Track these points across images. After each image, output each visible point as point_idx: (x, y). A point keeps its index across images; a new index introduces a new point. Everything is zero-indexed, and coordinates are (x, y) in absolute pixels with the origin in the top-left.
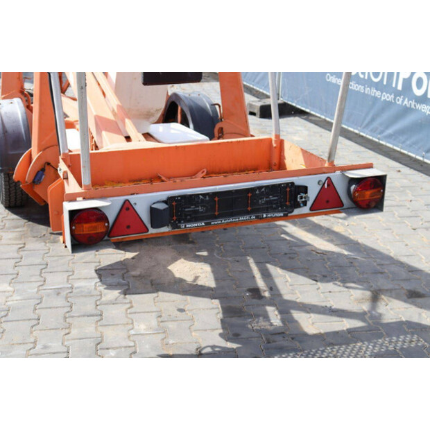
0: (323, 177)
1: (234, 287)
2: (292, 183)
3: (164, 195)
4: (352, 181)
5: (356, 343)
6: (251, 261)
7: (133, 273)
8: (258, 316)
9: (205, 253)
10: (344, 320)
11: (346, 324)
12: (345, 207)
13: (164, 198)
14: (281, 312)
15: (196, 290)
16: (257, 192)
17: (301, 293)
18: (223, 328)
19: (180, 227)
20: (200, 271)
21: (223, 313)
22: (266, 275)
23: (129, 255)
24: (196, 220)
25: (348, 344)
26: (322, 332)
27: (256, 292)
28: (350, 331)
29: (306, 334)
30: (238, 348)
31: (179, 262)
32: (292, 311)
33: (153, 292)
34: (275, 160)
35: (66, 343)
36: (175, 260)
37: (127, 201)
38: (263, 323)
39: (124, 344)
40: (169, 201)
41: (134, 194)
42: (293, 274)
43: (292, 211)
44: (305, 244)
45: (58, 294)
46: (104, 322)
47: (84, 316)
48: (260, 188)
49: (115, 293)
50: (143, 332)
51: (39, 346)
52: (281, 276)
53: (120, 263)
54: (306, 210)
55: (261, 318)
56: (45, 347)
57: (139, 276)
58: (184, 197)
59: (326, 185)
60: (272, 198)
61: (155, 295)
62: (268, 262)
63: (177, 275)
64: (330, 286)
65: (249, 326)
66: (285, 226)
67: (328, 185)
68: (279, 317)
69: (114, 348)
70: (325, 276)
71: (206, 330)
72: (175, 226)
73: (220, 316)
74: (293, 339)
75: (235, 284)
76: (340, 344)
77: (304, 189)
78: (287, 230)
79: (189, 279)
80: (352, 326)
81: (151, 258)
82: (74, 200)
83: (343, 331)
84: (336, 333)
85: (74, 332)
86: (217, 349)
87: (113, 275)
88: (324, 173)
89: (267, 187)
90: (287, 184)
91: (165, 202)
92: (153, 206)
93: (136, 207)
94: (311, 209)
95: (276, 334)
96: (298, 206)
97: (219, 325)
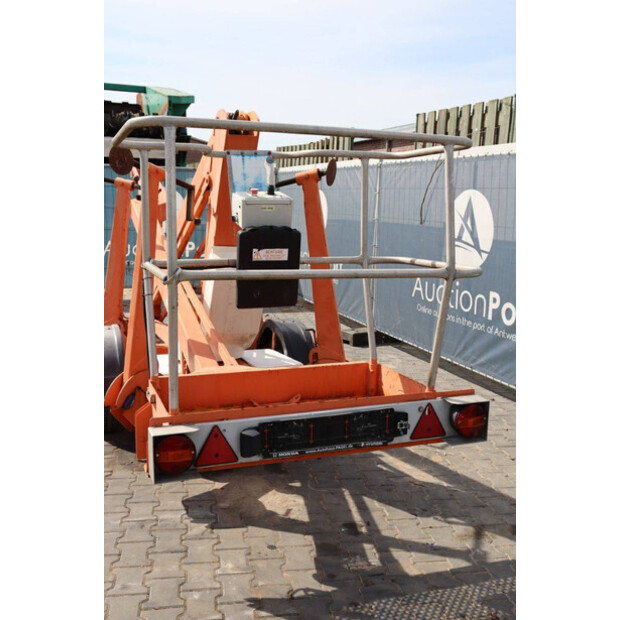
0: (424, 403)
1: (329, 521)
2: (392, 410)
3: (255, 421)
4: (454, 407)
5: (461, 585)
6: (347, 493)
7: (222, 505)
8: (355, 554)
9: (298, 484)
10: (447, 559)
11: (449, 564)
12: (447, 435)
13: (256, 424)
14: (379, 551)
15: (288, 525)
16: (355, 419)
17: (400, 529)
18: (317, 568)
19: (271, 456)
20: (292, 503)
21: (318, 551)
22: (363, 509)
23: (219, 485)
24: (289, 448)
25: (453, 587)
26: (424, 573)
27: (352, 527)
28: (454, 572)
29: (406, 576)
30: (334, 591)
31: (270, 493)
32: (392, 549)
33: (243, 527)
34: (372, 386)
35: (147, 583)
36: (266, 491)
37: (216, 428)
38: (361, 563)
39: (209, 585)
40: (261, 427)
41: (223, 420)
42: (391, 508)
43: (392, 440)
44: (403, 475)
45: (142, 527)
46: (188, 560)
47: (167, 552)
48: (357, 414)
49: (203, 527)
50: (231, 572)
51: (118, 586)
52: (379, 510)
53: (209, 494)
54: (406, 438)
55: (358, 557)
56: (124, 587)
57: (228, 508)
58: (276, 423)
59: (427, 412)
60: (370, 425)
61: (244, 529)
62: (365, 495)
63: (269, 508)
64: (430, 521)
65: (345, 566)
66: (381, 456)
67: (429, 412)
68: (377, 556)
69: (198, 590)
70: (424, 510)
71: (298, 570)
72: (266, 455)
73: (314, 554)
74: (393, 580)
75: (330, 518)
76: (445, 588)
77: (404, 416)
78: (383, 459)
79: (281, 512)
80: (456, 567)
81: (241, 488)
82: (160, 426)
83: (447, 572)
84: (439, 575)
85: (156, 570)
86: (310, 593)
87: (200, 506)
88: (424, 399)
89: (365, 413)
90: (386, 410)
91: (256, 428)
93: (225, 434)
94: (411, 438)
95: (374, 575)
96: (398, 434)
97: (313, 565)
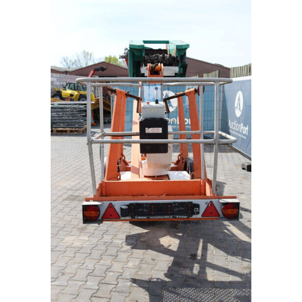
0: (208, 201)
1: (185, 252)
2: (192, 202)
3: (128, 202)
4: (226, 204)
5: (230, 289)
6: (202, 240)
7: (142, 239)
8: (187, 268)
9: (181, 234)
10: (231, 276)
12: (221, 217)
13: (128, 204)
14: (200, 268)
15: (166, 251)
16: (173, 205)
17: (216, 260)
18: (168, 271)
19: (135, 218)
20: (173, 242)
21: (172, 264)
22: (205, 249)
23: (145, 231)
24: (143, 215)
25: (225, 289)
26: (215, 280)
27: (194, 256)
28: (230, 282)
29: (207, 280)
30: (169, 281)
31: (166, 237)
32: (207, 268)
33: (145, 249)
35: (95, 266)
36: (164, 236)
37: (111, 204)
38: (188, 272)
39: (119, 271)
40: (130, 205)
41: (115, 201)
42: (218, 250)
43: (192, 216)
45: (105, 244)
46: (116, 260)
47: (109, 255)
48: (175, 203)
49: (129, 247)
50: (130, 267)
51: (84, 265)
52: (211, 250)
53: (139, 234)
54: (199, 216)
55: (188, 269)
56: (86, 266)
57: (144, 241)
58: (137, 204)
59: (210, 205)
60: (181, 208)
61: (146, 251)
62: (209, 243)
63: (161, 243)
64: (234, 258)
65: (180, 272)
67: (211, 205)
68: (198, 270)
69: (113, 272)
70: (234, 253)
71: (159, 270)
73: (170, 265)
74: (198, 281)
75: (186, 251)
76: (221, 288)
77: (198, 206)
79: (166, 245)
80: (233, 280)
81: (154, 233)
82: (89, 201)
83: (227, 282)
84: (222, 282)
85: (102, 262)
86: (159, 280)
87: (132, 239)
88: (209, 199)
89: (178, 203)
90: (189, 202)
91: (128, 206)
92: (122, 207)
93: (114, 207)
94: (202, 216)
95: (191, 278)
96: (194, 213)
97: (167, 269)
